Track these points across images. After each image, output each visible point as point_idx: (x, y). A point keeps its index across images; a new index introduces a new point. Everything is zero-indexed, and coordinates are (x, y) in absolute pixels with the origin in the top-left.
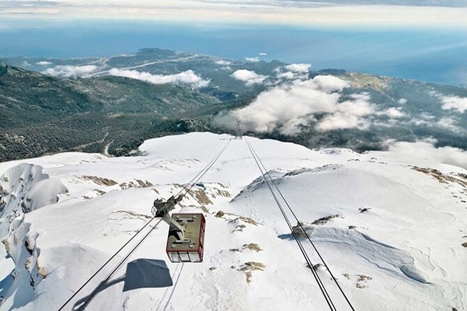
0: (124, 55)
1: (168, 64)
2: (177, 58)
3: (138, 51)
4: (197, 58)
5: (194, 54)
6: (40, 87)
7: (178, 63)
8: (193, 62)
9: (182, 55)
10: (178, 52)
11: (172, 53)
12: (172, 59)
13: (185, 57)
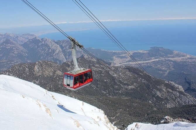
0: (141, 52)
1: (167, 62)
2: (173, 57)
3: (150, 49)
4: (189, 58)
5: (187, 55)
6: (96, 67)
7: (174, 62)
8: (185, 62)
9: (178, 55)
10: (176, 52)
11: (171, 52)
12: (170, 57)
13: (180, 57)
